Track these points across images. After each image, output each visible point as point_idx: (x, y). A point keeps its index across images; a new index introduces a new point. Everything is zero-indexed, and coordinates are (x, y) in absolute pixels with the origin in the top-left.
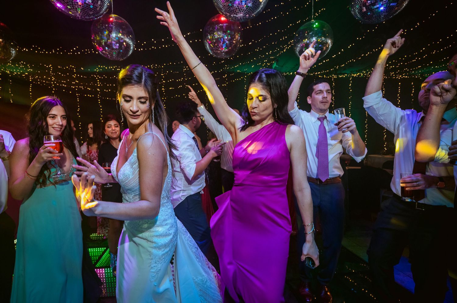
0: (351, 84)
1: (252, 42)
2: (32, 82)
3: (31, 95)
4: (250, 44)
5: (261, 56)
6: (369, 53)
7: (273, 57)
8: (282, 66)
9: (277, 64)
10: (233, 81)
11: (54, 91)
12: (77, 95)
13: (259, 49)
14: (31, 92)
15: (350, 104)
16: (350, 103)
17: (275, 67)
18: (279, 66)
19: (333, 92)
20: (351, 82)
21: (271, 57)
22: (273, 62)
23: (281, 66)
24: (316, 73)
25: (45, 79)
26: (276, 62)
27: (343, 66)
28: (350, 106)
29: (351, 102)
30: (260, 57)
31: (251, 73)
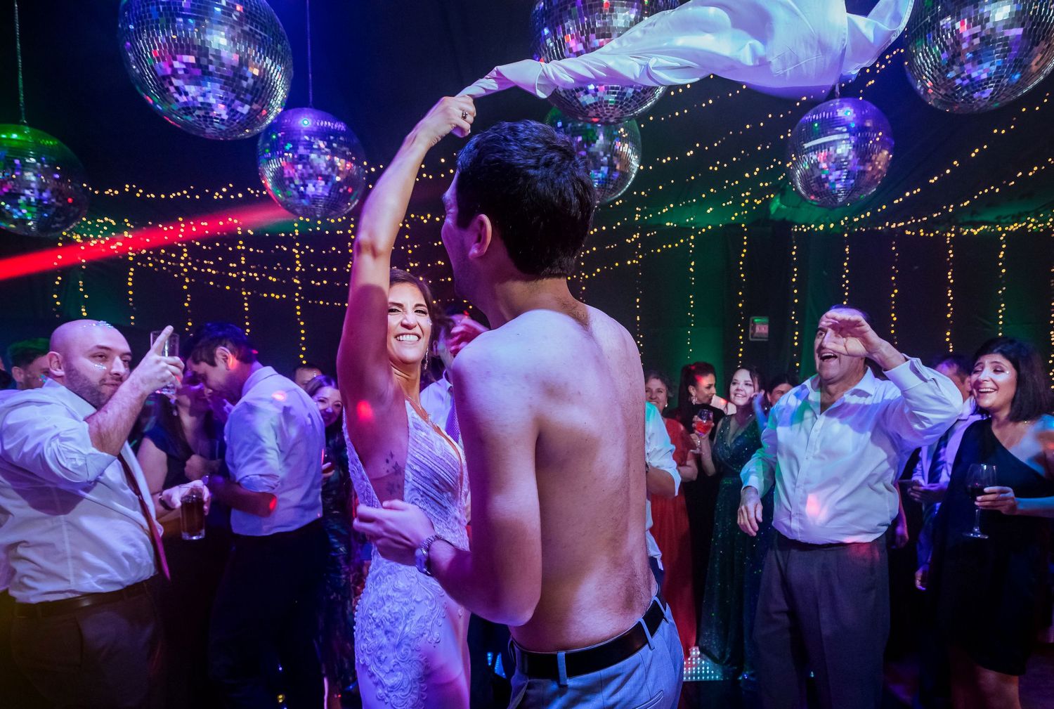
0: (1002, 253)
1: (694, 148)
2: (133, 264)
3: (130, 296)
4: (688, 154)
5: (730, 183)
6: (1036, 168)
7: (766, 184)
8: (798, 207)
9: (782, 202)
10: (655, 251)
11: (186, 284)
12: (244, 293)
13: (720, 167)
14: (130, 288)
15: (1000, 311)
16: (1001, 308)
17: (778, 209)
18: (787, 206)
19: (950, 277)
20: (1004, 246)
21: (761, 184)
22: (770, 196)
23: (793, 207)
24: (894, 226)
25: (164, 257)
26: (779, 195)
27: (965, 204)
28: (1001, 317)
29: (1003, 305)
30: (726, 184)
31: (707, 229)
